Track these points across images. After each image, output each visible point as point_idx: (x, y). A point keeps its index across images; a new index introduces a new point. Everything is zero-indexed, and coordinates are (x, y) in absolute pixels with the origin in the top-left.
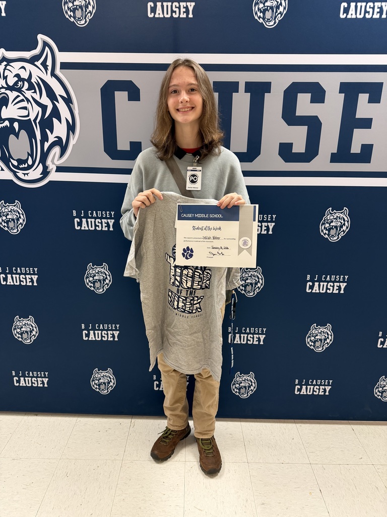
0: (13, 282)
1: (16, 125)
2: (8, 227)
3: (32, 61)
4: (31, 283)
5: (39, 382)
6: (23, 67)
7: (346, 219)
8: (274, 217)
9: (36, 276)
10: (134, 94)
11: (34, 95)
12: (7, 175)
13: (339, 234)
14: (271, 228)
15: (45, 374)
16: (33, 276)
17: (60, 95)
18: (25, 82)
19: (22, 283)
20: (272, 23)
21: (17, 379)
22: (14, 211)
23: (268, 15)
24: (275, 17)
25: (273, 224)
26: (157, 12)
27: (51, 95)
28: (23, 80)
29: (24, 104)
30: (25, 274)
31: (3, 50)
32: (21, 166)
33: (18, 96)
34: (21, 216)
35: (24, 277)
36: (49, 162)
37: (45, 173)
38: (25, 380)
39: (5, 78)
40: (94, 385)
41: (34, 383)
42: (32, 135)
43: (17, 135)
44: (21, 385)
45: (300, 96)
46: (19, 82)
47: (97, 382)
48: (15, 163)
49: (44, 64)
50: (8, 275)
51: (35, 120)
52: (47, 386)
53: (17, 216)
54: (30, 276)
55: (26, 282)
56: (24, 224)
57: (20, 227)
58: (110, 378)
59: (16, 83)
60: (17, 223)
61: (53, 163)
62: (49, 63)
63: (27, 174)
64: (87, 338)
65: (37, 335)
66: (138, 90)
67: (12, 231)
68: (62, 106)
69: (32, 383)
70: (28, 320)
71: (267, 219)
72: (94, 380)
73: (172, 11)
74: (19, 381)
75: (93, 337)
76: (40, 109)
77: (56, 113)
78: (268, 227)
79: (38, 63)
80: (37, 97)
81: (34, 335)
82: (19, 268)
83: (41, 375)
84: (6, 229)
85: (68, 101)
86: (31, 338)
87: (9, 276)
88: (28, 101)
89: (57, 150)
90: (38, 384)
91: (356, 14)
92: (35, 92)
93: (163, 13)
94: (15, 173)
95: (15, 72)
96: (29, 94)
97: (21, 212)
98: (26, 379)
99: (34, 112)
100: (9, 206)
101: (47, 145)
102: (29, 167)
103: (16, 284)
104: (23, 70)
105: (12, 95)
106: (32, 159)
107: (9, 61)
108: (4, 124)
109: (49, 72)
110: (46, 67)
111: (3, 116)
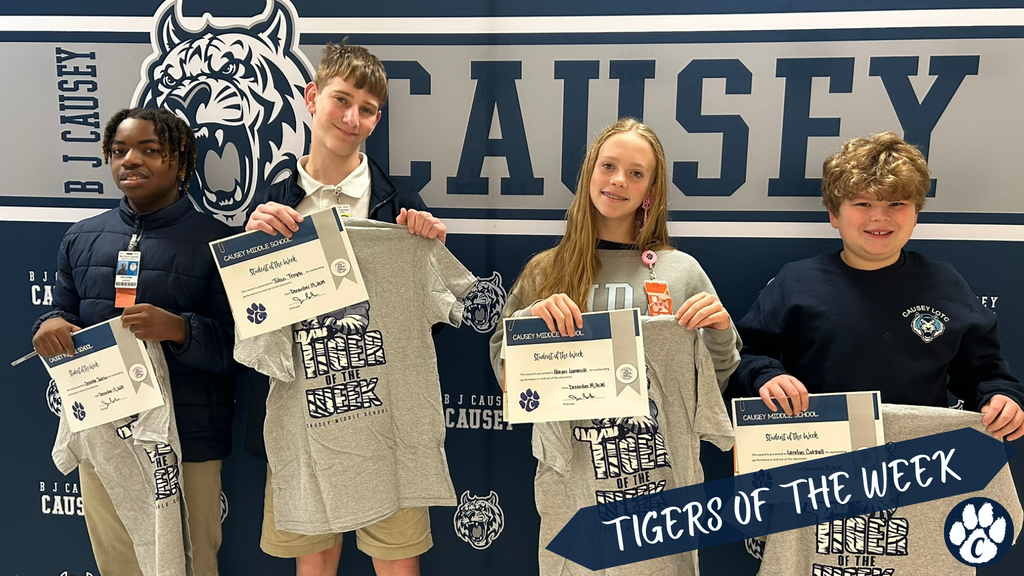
1: (220, 135)
3: (254, 32)
6: (239, 42)
10: (421, 82)
11: (254, 86)
17: (297, 86)
18: (241, 65)
27: (282, 85)
28: (237, 62)
29: (236, 100)
32: (223, 204)
33: (227, 88)
39: (208, 59)
42: (244, 151)
43: (220, 151)
45: (707, 82)
46: (231, 66)
48: (213, 198)
49: (274, 37)
51: (252, 127)
59: (225, 67)
62: (282, 34)
63: (232, 217)
66: (428, 77)
68: (298, 103)
76: (262, 109)
77: (288, 114)
79: (264, 36)
80: (258, 89)
88: (243, 94)
92: (256, 81)
95: (225, 49)
96: (244, 84)
99: (252, 112)
101: (269, 168)
102: (237, 205)
104: (238, 45)
105: (217, 86)
106: (243, 191)
107: (217, 33)
108: (200, 133)
109: (281, 49)
110: (276, 42)
111: (199, 120)
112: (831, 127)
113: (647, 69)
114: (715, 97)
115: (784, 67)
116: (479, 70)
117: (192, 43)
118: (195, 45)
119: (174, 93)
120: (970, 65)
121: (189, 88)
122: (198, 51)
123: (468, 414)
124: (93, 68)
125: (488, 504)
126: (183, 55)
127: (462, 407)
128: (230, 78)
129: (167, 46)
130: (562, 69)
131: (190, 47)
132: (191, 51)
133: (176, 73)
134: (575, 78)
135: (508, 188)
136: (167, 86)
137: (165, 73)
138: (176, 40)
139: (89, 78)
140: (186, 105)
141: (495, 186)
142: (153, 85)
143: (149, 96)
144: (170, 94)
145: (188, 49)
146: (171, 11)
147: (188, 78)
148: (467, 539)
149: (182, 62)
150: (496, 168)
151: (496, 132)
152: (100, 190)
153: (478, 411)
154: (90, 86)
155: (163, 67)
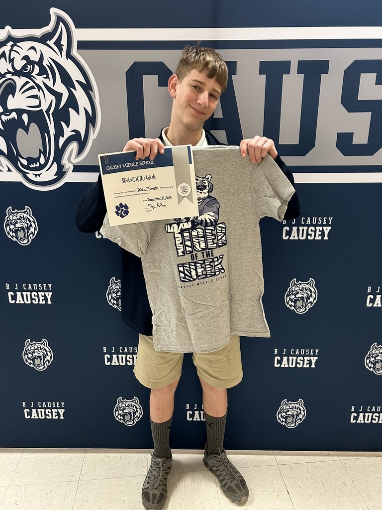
0: (24, 301)
1: (25, 117)
2: (17, 238)
3: (43, 40)
4: (44, 301)
5: (54, 414)
6: (33, 48)
8: (330, 220)
9: (51, 294)
10: (166, 78)
11: (46, 81)
14: (326, 232)
15: (60, 405)
16: (46, 294)
17: (78, 81)
18: (36, 66)
19: (34, 301)
21: (28, 411)
22: (24, 219)
25: (329, 228)
27: (67, 81)
28: (33, 63)
29: (35, 92)
30: (37, 291)
31: (8, 28)
32: (32, 166)
33: (27, 83)
34: (33, 224)
35: (36, 294)
36: (64, 161)
37: (61, 173)
38: (37, 412)
39: (11, 61)
40: (117, 416)
41: (48, 415)
42: (44, 129)
43: (26, 129)
44: (32, 418)
45: (364, 76)
46: (28, 66)
47: (121, 412)
48: (25, 162)
49: (58, 43)
50: (17, 293)
51: (48, 112)
52: (63, 418)
53: (28, 224)
54: (43, 293)
55: (39, 301)
56: (36, 233)
57: (31, 237)
58: (136, 408)
59: (24, 67)
60: (28, 232)
61: (70, 162)
62: (64, 42)
63: (39, 175)
64: (109, 363)
65: (51, 360)
66: (170, 73)
67: (21, 242)
68: (80, 94)
69: (46, 415)
70: (41, 344)
71: (322, 222)
72: (117, 410)
74: (30, 414)
75: (117, 361)
76: (54, 98)
77: (72, 102)
78: (323, 232)
79: (51, 43)
80: (50, 83)
81: (48, 360)
82: (30, 285)
83: (56, 405)
84: (15, 239)
85: (87, 87)
86: (44, 364)
87: (19, 294)
88: (39, 88)
89: (74, 146)
90: (52, 416)
92: (48, 77)
94: (24, 175)
96: (40, 80)
97: (31, 220)
98: (39, 410)
100: (18, 213)
101: (62, 141)
102: (42, 167)
103: (26, 302)
104: (32, 51)
105: (20, 81)
106: (45, 157)
107: (16, 41)
108: (11, 117)
109: (64, 53)
110: (60, 47)
111: (10, 107)
122: (3, 55)
134: (274, 74)
151: (218, 113)
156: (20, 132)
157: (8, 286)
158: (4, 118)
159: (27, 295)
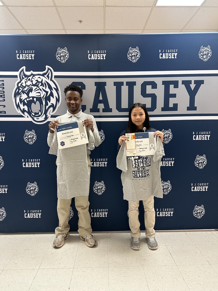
0: (28, 166)
1: (35, 99)
2: (28, 141)
6: (39, 77)
7: (170, 134)
11: (43, 88)
12: (30, 119)
13: (168, 140)
15: (40, 211)
16: (38, 163)
17: (54, 88)
20: (135, 61)
21: (26, 214)
22: (31, 134)
23: (133, 58)
24: (136, 59)
26: (92, 57)
27: (50, 87)
28: (39, 82)
29: (39, 91)
30: (34, 162)
31: (32, 71)
32: (36, 116)
33: (37, 88)
34: (35, 136)
36: (48, 114)
37: (46, 118)
38: (30, 215)
39: (32, 81)
42: (41, 103)
43: (35, 103)
44: (28, 217)
45: (147, 86)
48: (34, 114)
49: (48, 76)
51: (43, 97)
52: (40, 217)
53: (33, 136)
54: (36, 163)
55: (35, 166)
56: (36, 139)
57: (34, 141)
58: (71, 212)
59: (36, 83)
60: (33, 139)
61: (50, 114)
62: (50, 76)
63: (38, 119)
65: (37, 191)
66: (85, 85)
67: (30, 143)
68: (54, 92)
69: (33, 216)
70: (34, 184)
73: (98, 57)
76: (45, 93)
77: (52, 94)
79: (46, 76)
80: (44, 88)
83: (38, 211)
85: (57, 90)
86: (34, 193)
87: (27, 163)
88: (41, 90)
89: (51, 109)
90: (36, 217)
91: (165, 57)
92: (44, 86)
93: (94, 58)
94: (33, 119)
95: (36, 79)
96: (41, 87)
97: (34, 134)
100: (29, 132)
101: (47, 107)
102: (40, 116)
103: (30, 167)
105: (34, 88)
106: (41, 112)
107: (34, 75)
108: (30, 99)
109: (50, 79)
110: (48, 77)
111: (30, 96)
112: (174, 96)
113: (134, 83)
114: (149, 90)
115: (164, 83)
116: (97, 84)
117: (28, 78)
118: (29, 78)
119: (23, 89)
120: (202, 82)
121: (27, 88)
122: (29, 80)
123: (96, 163)
124: (3, 84)
125: (101, 184)
126: (26, 80)
127: (95, 161)
128: (37, 86)
129: (22, 78)
130: (115, 84)
131: (28, 79)
132: (28, 80)
133: (24, 85)
134: (118, 86)
135: (104, 111)
136: (22, 88)
137: (21, 85)
138: (24, 77)
139: (2, 86)
140: (26, 92)
141: (101, 110)
142: (18, 88)
143: (17, 90)
144: (22, 90)
145: (27, 79)
146: (23, 70)
147: (27, 86)
148: (97, 193)
149: (26, 82)
150: (101, 106)
151: (101, 98)
152: (5, 113)
153: (99, 162)
154: (3, 88)
155: (21, 83)
156: (33, 104)
157: (23, 160)
158: (27, 99)
159: (30, 164)
